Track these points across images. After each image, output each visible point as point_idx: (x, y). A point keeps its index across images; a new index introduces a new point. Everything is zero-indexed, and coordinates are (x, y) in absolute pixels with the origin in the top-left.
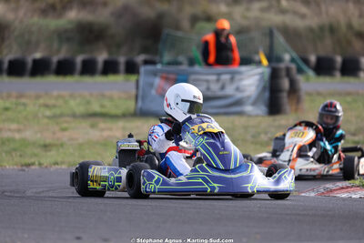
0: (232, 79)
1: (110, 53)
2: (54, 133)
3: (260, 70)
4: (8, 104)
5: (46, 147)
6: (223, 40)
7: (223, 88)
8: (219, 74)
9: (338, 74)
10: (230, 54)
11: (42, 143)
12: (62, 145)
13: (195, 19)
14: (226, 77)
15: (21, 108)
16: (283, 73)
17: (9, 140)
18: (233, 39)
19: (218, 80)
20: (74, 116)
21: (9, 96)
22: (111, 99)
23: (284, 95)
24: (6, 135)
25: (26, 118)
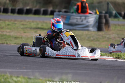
0: (85, 18)
3: (95, 16)
4: (10, 23)
5: (16, 38)
6: (84, 5)
7: (82, 21)
8: (81, 17)
10: (86, 10)
11: (15, 36)
12: (21, 38)
14: (83, 18)
15: (14, 25)
16: (103, 17)
18: (87, 5)
19: (81, 18)
20: (31, 28)
23: (103, 25)
24: (5, 33)
25: (14, 28)
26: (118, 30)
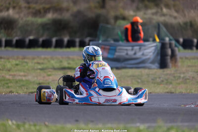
0: (140, 49)
1: (70, 36)
2: (44, 77)
3: (155, 44)
5: (40, 84)
6: (135, 27)
7: (135, 54)
8: (133, 46)
9: (195, 48)
11: (38, 82)
13: (117, 18)
14: (137, 48)
15: (25, 64)
16: (168, 46)
17: (20, 80)
19: (132, 49)
20: (54, 69)
21: (18, 58)
22: (73, 60)
23: (169, 58)
24: (18, 78)
25: (28, 69)
26: (189, 66)
